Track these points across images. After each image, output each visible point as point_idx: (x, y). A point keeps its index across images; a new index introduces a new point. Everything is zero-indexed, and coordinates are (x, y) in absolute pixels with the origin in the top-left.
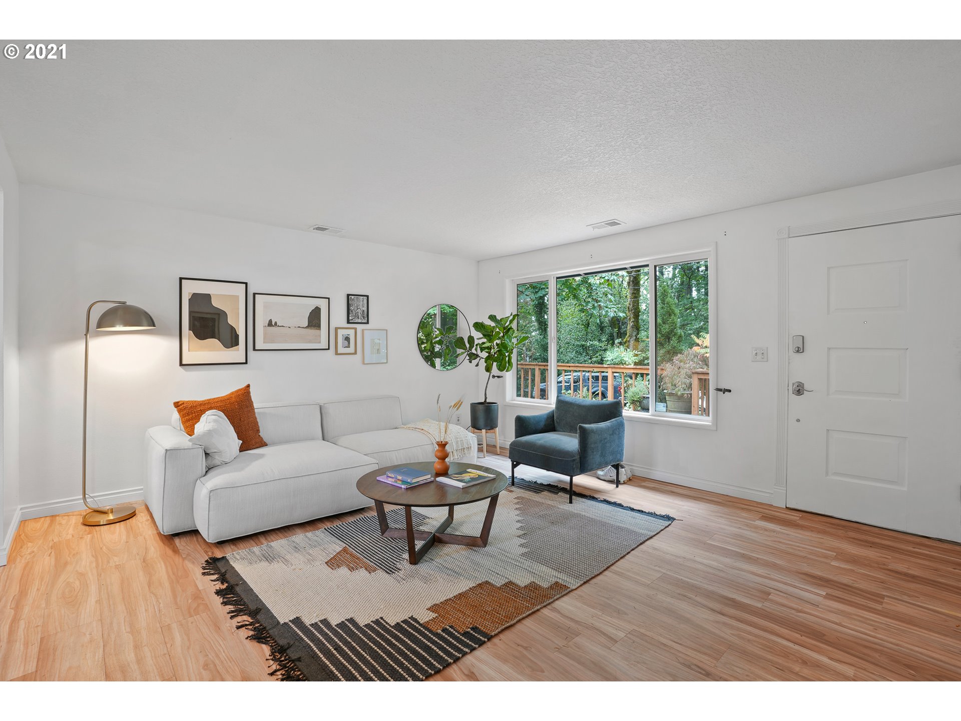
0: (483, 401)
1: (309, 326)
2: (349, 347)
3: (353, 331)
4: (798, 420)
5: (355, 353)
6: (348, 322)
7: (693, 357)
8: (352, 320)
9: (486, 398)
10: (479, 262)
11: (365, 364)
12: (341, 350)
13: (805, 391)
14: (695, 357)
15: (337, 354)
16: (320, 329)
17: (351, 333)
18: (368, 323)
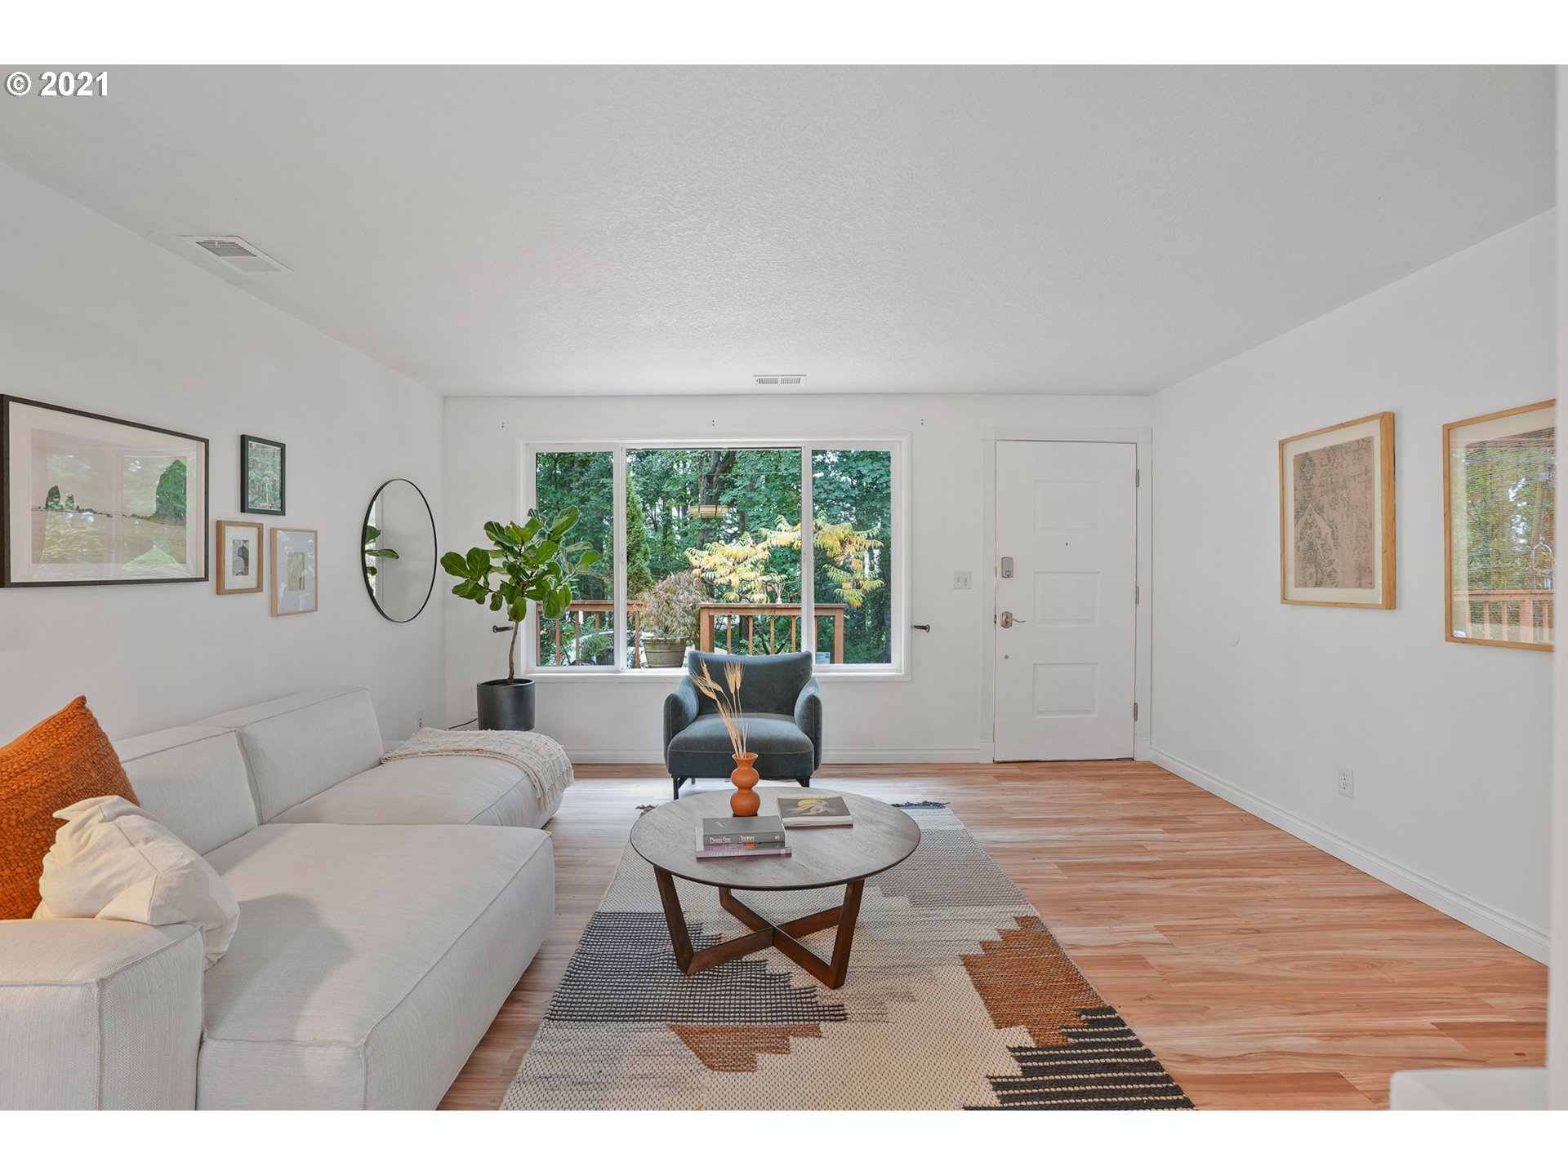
0: (507, 677)
1: (158, 516)
2: (245, 572)
3: (254, 531)
4: (1006, 657)
5: (259, 587)
6: (244, 508)
7: (687, 584)
8: (253, 502)
9: (512, 673)
10: (445, 398)
11: (279, 615)
12: (232, 581)
13: (1013, 622)
14: (689, 585)
15: (220, 590)
16: (184, 525)
17: (251, 535)
18: (282, 512)
